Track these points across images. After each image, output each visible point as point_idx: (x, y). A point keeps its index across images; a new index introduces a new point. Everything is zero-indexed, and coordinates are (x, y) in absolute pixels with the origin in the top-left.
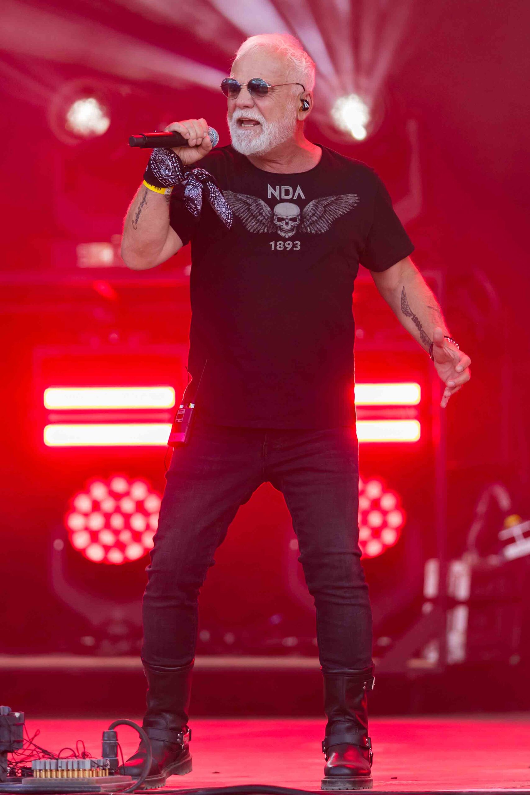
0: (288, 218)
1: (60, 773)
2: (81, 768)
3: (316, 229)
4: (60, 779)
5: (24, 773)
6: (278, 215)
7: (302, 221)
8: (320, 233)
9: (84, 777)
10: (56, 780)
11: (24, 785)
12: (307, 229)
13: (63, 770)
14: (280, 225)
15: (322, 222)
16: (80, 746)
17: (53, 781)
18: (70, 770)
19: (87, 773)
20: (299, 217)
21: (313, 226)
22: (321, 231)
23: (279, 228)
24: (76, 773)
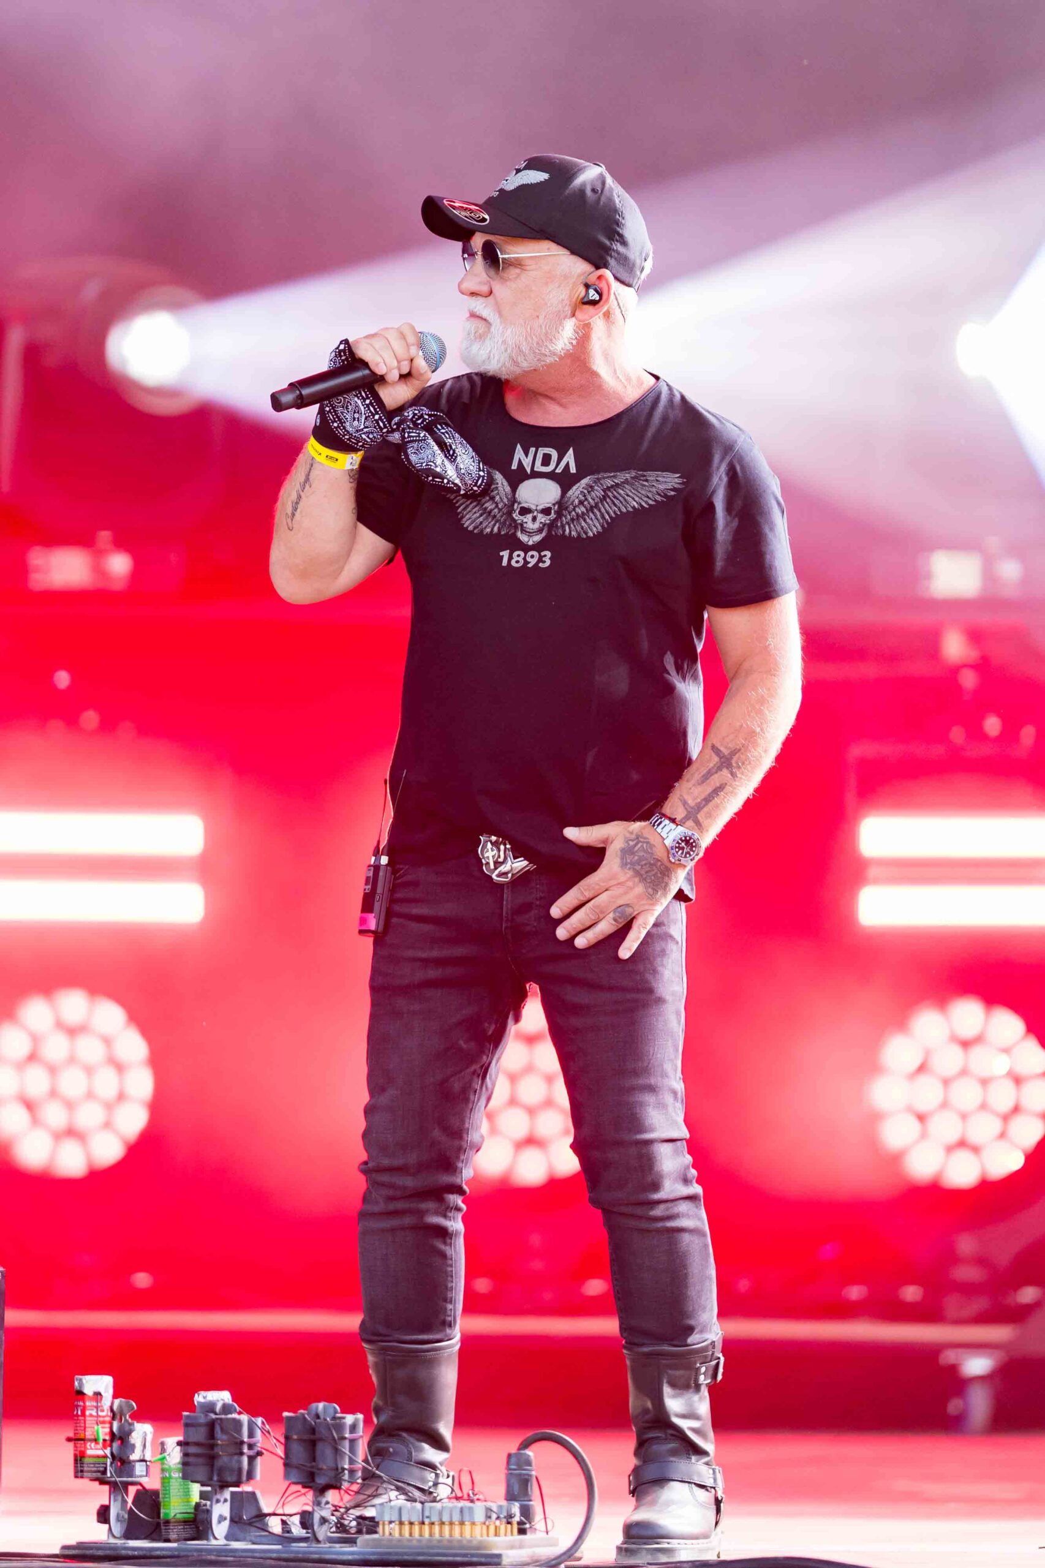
0: (539, 508)
1: (426, 1528)
2: (466, 1518)
3: (579, 529)
4: (429, 1541)
5: (360, 1527)
6: (522, 502)
7: (559, 514)
8: (584, 536)
9: (471, 1537)
10: (419, 1541)
11: (362, 1550)
12: (565, 530)
13: (433, 1524)
14: (523, 520)
15: (593, 517)
16: (466, 1480)
17: (415, 1543)
18: (447, 1523)
19: (478, 1529)
20: (556, 507)
21: (575, 524)
22: (586, 533)
23: (519, 527)
24: (457, 1529)
